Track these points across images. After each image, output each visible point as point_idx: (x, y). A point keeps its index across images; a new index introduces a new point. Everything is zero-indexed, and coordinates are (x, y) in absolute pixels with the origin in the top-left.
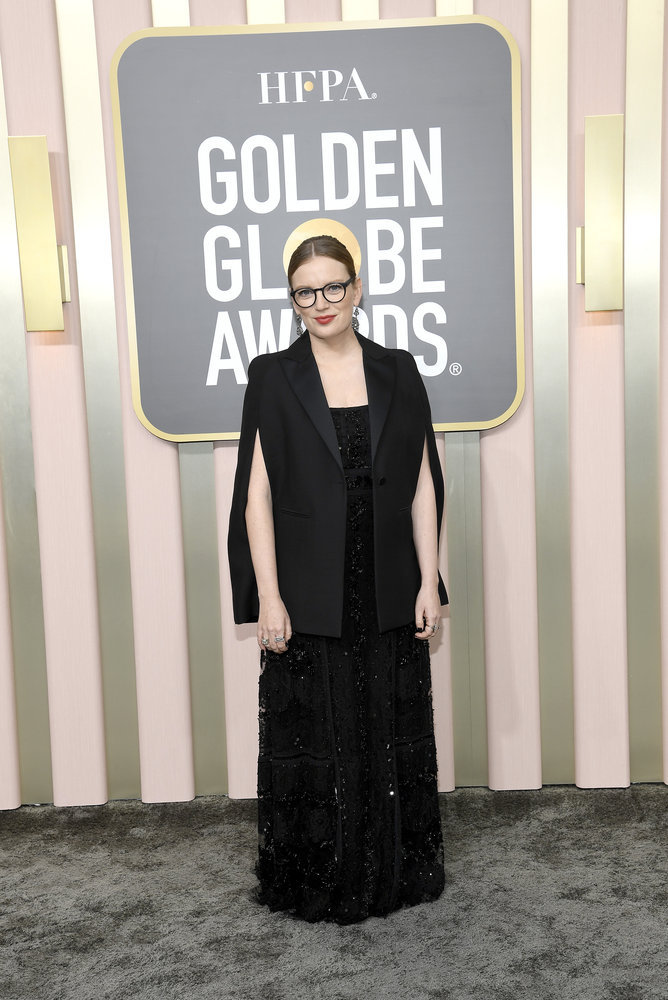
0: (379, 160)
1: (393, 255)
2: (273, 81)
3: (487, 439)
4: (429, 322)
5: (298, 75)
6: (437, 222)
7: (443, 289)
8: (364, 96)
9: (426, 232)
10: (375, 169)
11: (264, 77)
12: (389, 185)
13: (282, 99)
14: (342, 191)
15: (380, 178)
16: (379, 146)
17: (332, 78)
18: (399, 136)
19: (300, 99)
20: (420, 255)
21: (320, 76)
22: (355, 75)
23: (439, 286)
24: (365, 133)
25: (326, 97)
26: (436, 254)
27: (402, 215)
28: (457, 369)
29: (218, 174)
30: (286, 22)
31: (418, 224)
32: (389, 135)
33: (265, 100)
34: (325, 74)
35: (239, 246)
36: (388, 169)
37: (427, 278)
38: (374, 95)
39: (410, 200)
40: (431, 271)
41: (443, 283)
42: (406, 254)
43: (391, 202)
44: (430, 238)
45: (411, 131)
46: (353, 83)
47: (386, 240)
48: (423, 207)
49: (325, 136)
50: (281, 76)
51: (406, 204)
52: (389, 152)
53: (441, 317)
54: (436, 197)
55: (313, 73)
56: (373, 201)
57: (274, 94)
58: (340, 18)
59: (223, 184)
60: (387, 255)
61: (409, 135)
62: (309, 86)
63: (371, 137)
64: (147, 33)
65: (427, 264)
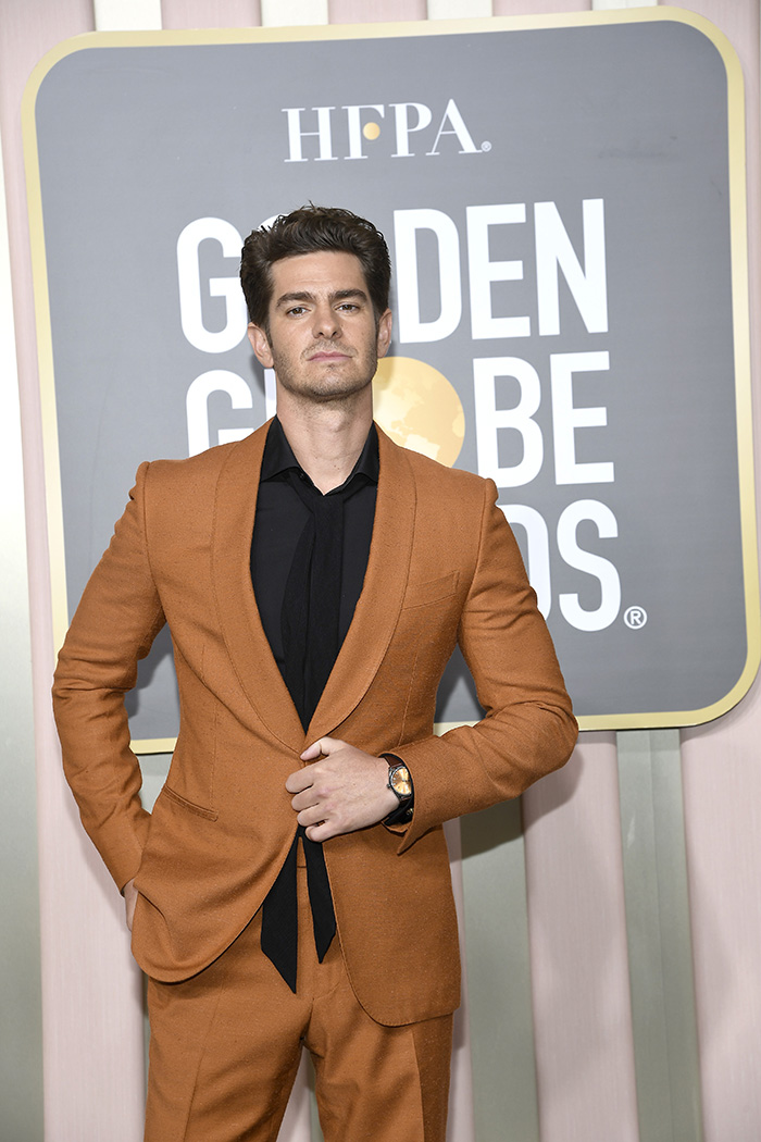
0: (493, 257)
1: (521, 418)
2: (309, 123)
3: (694, 744)
4: (587, 535)
5: (354, 113)
6: (598, 361)
7: (610, 478)
8: (468, 146)
9: (578, 378)
10: (488, 272)
11: (294, 116)
12: (514, 298)
13: (326, 153)
14: (430, 309)
15: (497, 288)
16: (495, 232)
17: (413, 117)
18: (530, 214)
19: (356, 152)
20: (570, 418)
21: (391, 113)
22: (452, 111)
23: (603, 472)
24: (471, 211)
25: (403, 150)
26: (596, 417)
27: (536, 351)
28: (637, 617)
29: (213, 282)
30: (330, 22)
31: (564, 366)
32: (513, 213)
33: (296, 154)
34: (401, 110)
35: (249, 405)
36: (513, 270)
37: (582, 457)
38: (487, 146)
39: (550, 324)
40: (589, 445)
41: (610, 465)
42: (544, 417)
43: (518, 327)
44: (586, 389)
45: (551, 205)
46: (449, 126)
47: (507, 393)
48: (574, 335)
49: (399, 215)
50: (324, 114)
51: (543, 332)
52: (513, 242)
53: (608, 527)
54: (596, 318)
55: (380, 108)
56: (485, 326)
57: (310, 145)
58: (426, 17)
59: (223, 299)
60: (509, 419)
61: (547, 213)
62: (372, 131)
63: (481, 218)
64: (84, 41)
65: (581, 434)
